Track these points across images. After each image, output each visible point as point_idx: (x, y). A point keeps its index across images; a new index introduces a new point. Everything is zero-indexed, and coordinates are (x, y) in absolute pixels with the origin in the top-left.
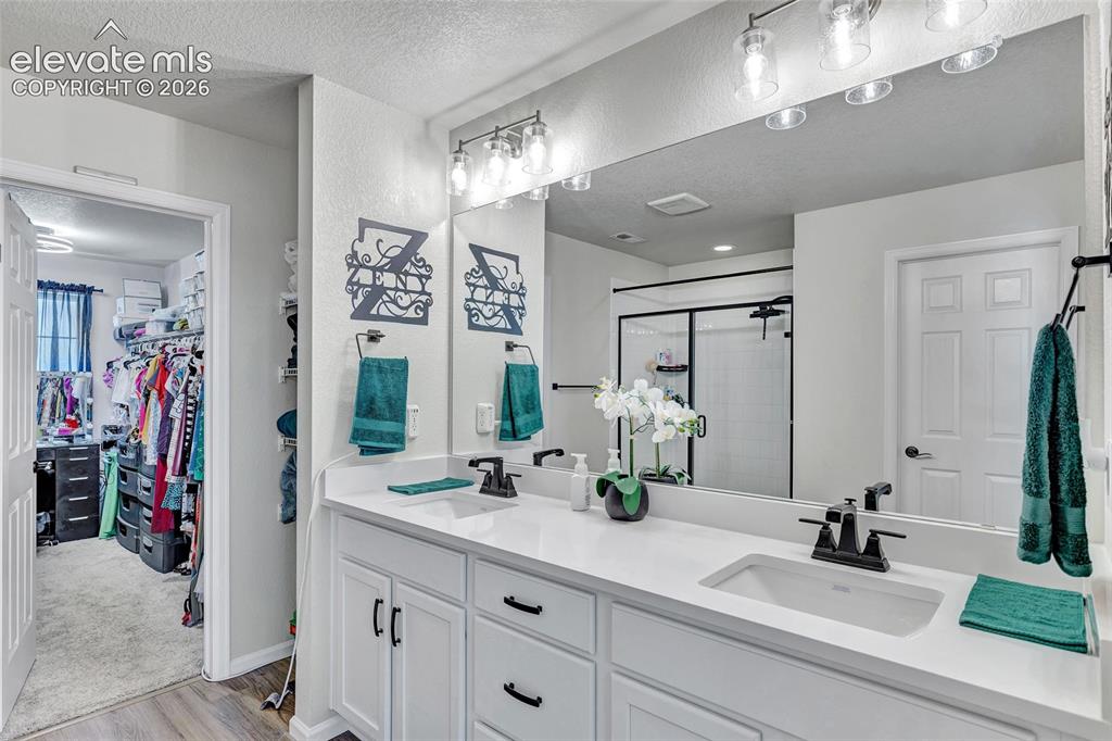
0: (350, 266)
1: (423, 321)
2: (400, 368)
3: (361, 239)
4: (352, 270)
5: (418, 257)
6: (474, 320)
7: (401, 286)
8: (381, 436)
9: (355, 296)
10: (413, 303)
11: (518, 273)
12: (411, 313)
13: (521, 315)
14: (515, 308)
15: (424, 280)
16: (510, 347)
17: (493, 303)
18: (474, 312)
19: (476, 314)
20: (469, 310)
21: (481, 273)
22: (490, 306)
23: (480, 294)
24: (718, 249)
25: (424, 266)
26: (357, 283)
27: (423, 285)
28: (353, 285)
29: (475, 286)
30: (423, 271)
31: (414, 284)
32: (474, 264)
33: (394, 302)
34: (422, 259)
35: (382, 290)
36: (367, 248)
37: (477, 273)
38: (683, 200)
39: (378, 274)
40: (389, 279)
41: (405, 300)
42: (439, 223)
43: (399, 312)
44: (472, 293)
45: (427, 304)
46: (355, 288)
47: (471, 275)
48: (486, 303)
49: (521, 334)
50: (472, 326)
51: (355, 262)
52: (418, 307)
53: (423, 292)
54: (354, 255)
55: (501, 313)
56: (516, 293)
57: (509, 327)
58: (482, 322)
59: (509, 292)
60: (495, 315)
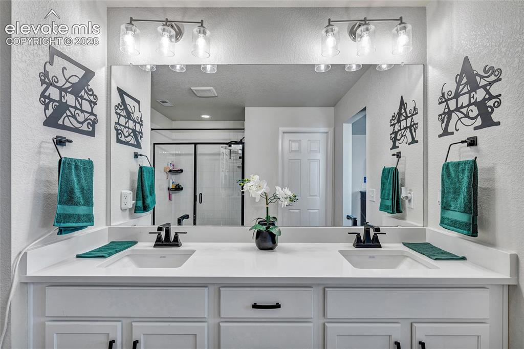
0: (43, 82)
1: (92, 134)
2: (88, 166)
3: (51, 63)
4: (45, 86)
5: (89, 88)
6: (120, 136)
7: (79, 107)
8: (79, 218)
9: (46, 108)
10: (86, 120)
11: (139, 111)
12: (84, 127)
13: (141, 137)
14: (138, 132)
15: (93, 105)
16: (136, 156)
17: (128, 128)
18: (120, 131)
19: (120, 133)
20: (117, 130)
21: (123, 107)
22: (127, 129)
23: (122, 121)
24: (203, 116)
25: (93, 95)
26: (48, 97)
27: (92, 108)
28: (45, 99)
29: (120, 115)
30: (92, 98)
31: (86, 106)
32: (119, 101)
33: (74, 117)
34: (91, 90)
35: (66, 107)
36: (54, 71)
37: (121, 107)
38: (209, 90)
39: (63, 93)
40: (70, 99)
41: (81, 118)
42: (101, 67)
43: (78, 125)
44: (119, 119)
45: (95, 122)
46: (47, 101)
47: (118, 107)
48: (125, 127)
49: (141, 149)
50: (119, 141)
51: (47, 80)
52: (89, 123)
53: (92, 113)
54: (45, 74)
55: (132, 134)
56: (139, 123)
57: (135, 143)
58: (123, 139)
59: (136, 122)
60: (129, 135)
